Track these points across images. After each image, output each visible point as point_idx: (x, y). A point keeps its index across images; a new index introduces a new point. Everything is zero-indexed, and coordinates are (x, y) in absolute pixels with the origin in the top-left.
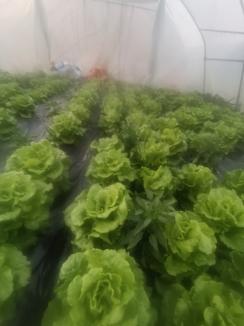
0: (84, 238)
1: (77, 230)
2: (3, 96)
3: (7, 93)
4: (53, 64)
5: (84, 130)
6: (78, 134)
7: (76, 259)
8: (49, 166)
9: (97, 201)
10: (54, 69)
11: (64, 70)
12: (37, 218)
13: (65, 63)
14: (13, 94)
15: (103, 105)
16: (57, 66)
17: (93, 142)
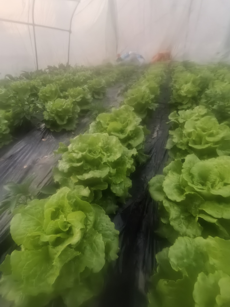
0: (183, 219)
1: (172, 206)
2: (82, 81)
3: (84, 78)
4: (119, 55)
5: (156, 105)
6: (151, 108)
7: (186, 245)
8: (131, 131)
9: (196, 174)
10: (119, 59)
11: (128, 59)
12: (121, 183)
13: (130, 53)
14: (89, 78)
15: (172, 83)
16: (122, 56)
17: (172, 114)
